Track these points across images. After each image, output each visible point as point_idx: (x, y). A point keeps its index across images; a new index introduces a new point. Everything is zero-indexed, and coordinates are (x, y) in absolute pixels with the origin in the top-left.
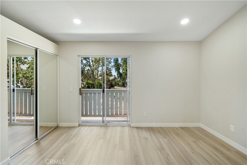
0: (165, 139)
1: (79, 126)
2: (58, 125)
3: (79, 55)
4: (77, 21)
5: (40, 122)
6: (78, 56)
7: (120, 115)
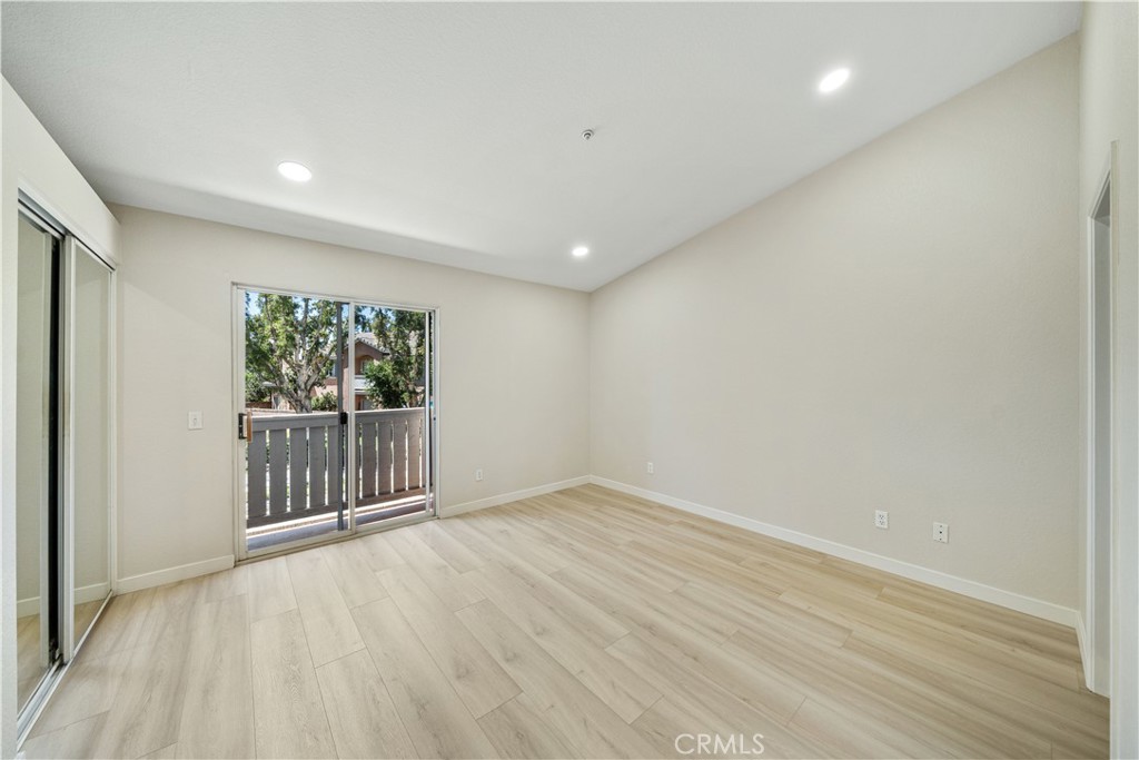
0: (544, 521)
1: (238, 563)
2: (114, 588)
3: (235, 281)
4: (295, 172)
5: (76, 586)
6: (233, 284)
7: (383, 497)
